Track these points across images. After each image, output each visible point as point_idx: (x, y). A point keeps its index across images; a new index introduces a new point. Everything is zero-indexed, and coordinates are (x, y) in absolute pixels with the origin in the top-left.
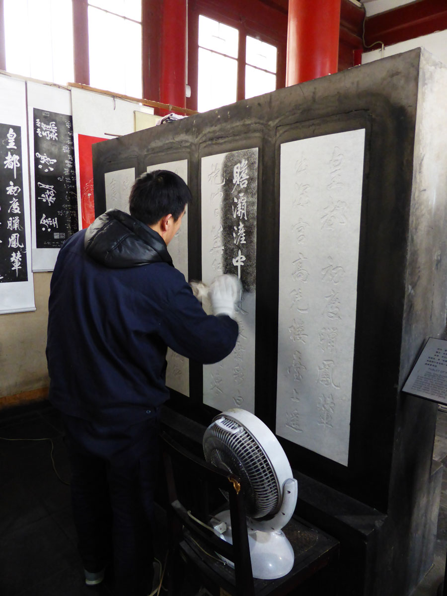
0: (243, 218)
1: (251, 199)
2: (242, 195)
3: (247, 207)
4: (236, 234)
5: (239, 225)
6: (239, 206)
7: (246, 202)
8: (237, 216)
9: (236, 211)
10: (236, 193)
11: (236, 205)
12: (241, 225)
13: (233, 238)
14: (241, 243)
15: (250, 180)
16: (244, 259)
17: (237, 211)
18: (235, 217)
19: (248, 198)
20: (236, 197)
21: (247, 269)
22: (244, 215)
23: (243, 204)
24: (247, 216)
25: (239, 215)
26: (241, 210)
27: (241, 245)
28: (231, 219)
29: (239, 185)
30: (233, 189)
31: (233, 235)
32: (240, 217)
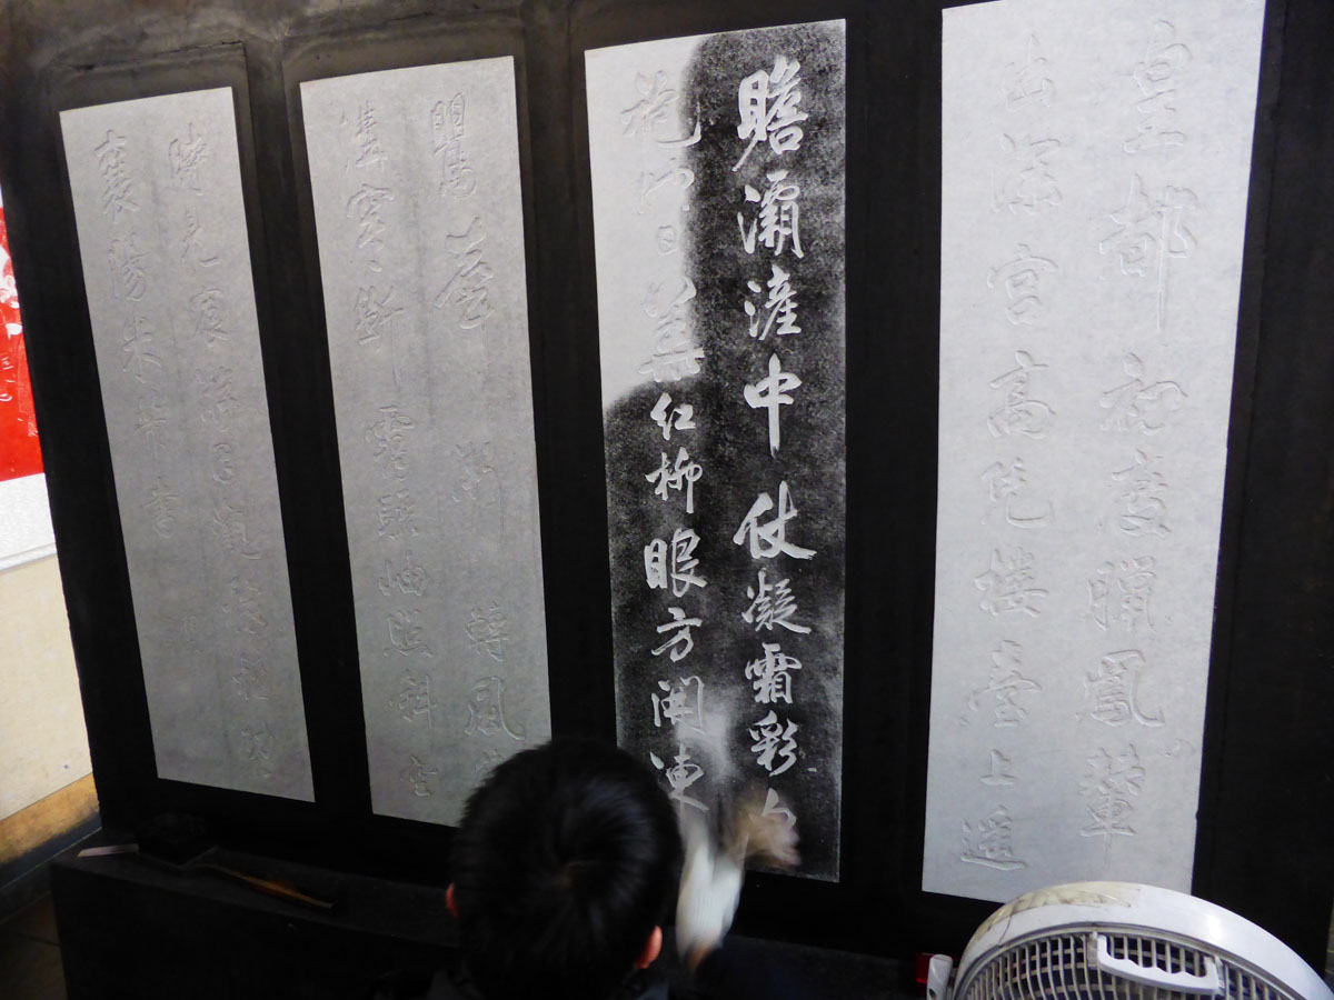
0: (788, 251)
1: (817, 190)
2: (777, 176)
3: (803, 216)
4: (759, 304)
5: (771, 275)
6: (769, 214)
7: (799, 200)
8: (760, 247)
9: (754, 229)
10: (753, 171)
11: (753, 212)
12: (780, 277)
13: (745, 321)
14: (780, 332)
15: (815, 127)
16: (794, 382)
17: (761, 230)
18: (749, 247)
19: (804, 185)
20: (752, 185)
21: (809, 415)
22: (789, 241)
23: (784, 208)
24: (805, 245)
25: (770, 244)
26: (777, 228)
27: (779, 340)
28: (734, 258)
29: (761, 144)
30: (737, 158)
31: (742, 310)
32: (775, 248)
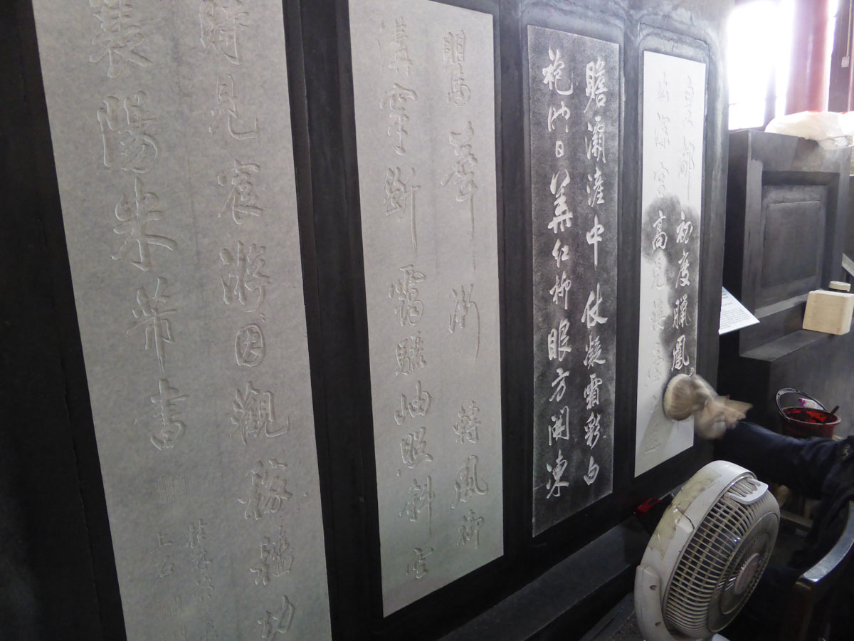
0: (601, 160)
1: (610, 129)
2: (598, 119)
3: (606, 141)
4: (591, 188)
5: (595, 172)
6: (595, 138)
7: (605, 132)
8: (593, 157)
9: (590, 147)
10: (590, 115)
11: (590, 135)
12: (598, 174)
13: (586, 197)
14: (598, 203)
15: (609, 95)
16: (602, 230)
17: (593, 146)
18: (589, 157)
19: (606, 126)
20: (591, 123)
21: (606, 246)
22: (601, 154)
23: (600, 136)
24: (607, 156)
25: (595, 155)
26: (598, 146)
27: (598, 207)
28: (584, 162)
29: (594, 100)
30: (586, 106)
31: (586, 191)
32: (597, 157)
